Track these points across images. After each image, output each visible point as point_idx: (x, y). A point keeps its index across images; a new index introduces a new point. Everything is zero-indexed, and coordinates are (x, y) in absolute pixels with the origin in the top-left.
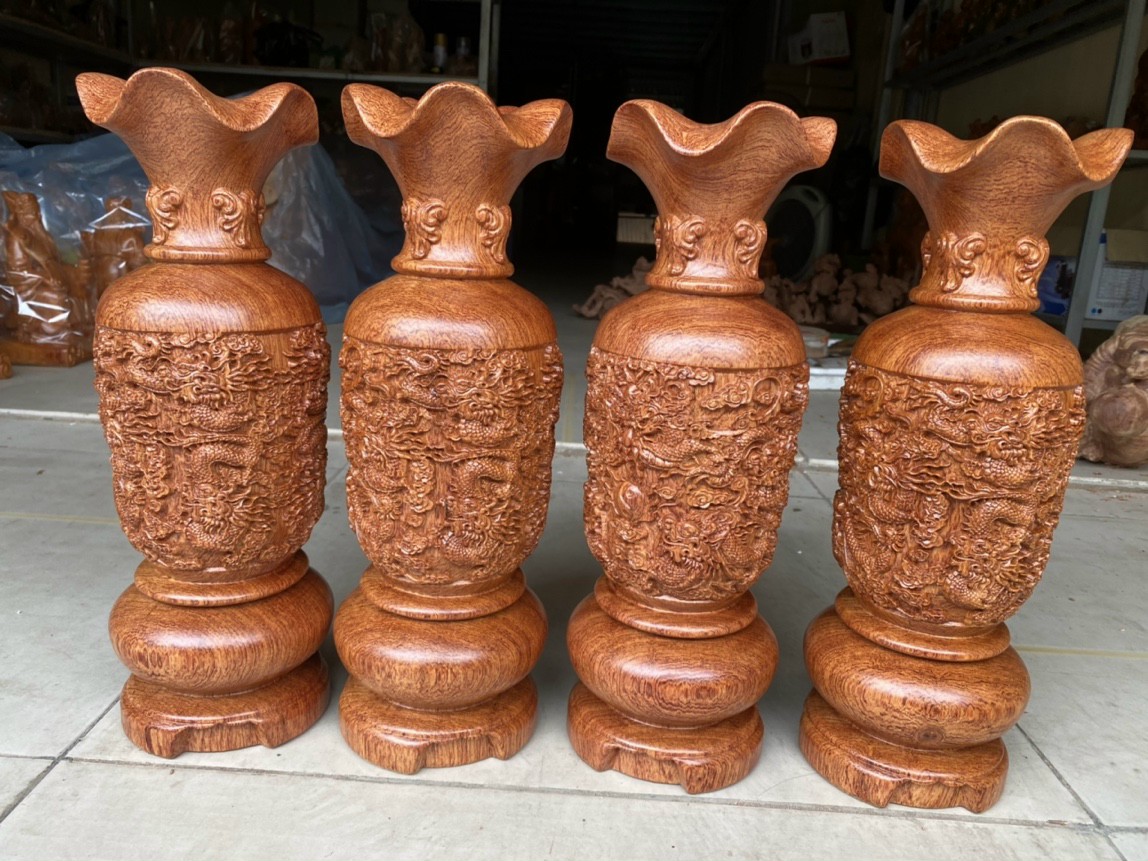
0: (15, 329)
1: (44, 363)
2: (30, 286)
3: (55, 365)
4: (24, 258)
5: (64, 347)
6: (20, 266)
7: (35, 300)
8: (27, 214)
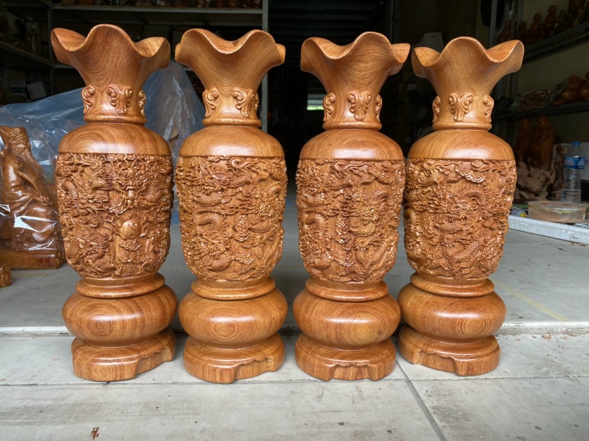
0: (9, 240)
1: (35, 267)
2: (23, 203)
3: (44, 268)
4: (17, 179)
5: (52, 252)
6: (14, 187)
7: (27, 215)
8: (18, 144)
